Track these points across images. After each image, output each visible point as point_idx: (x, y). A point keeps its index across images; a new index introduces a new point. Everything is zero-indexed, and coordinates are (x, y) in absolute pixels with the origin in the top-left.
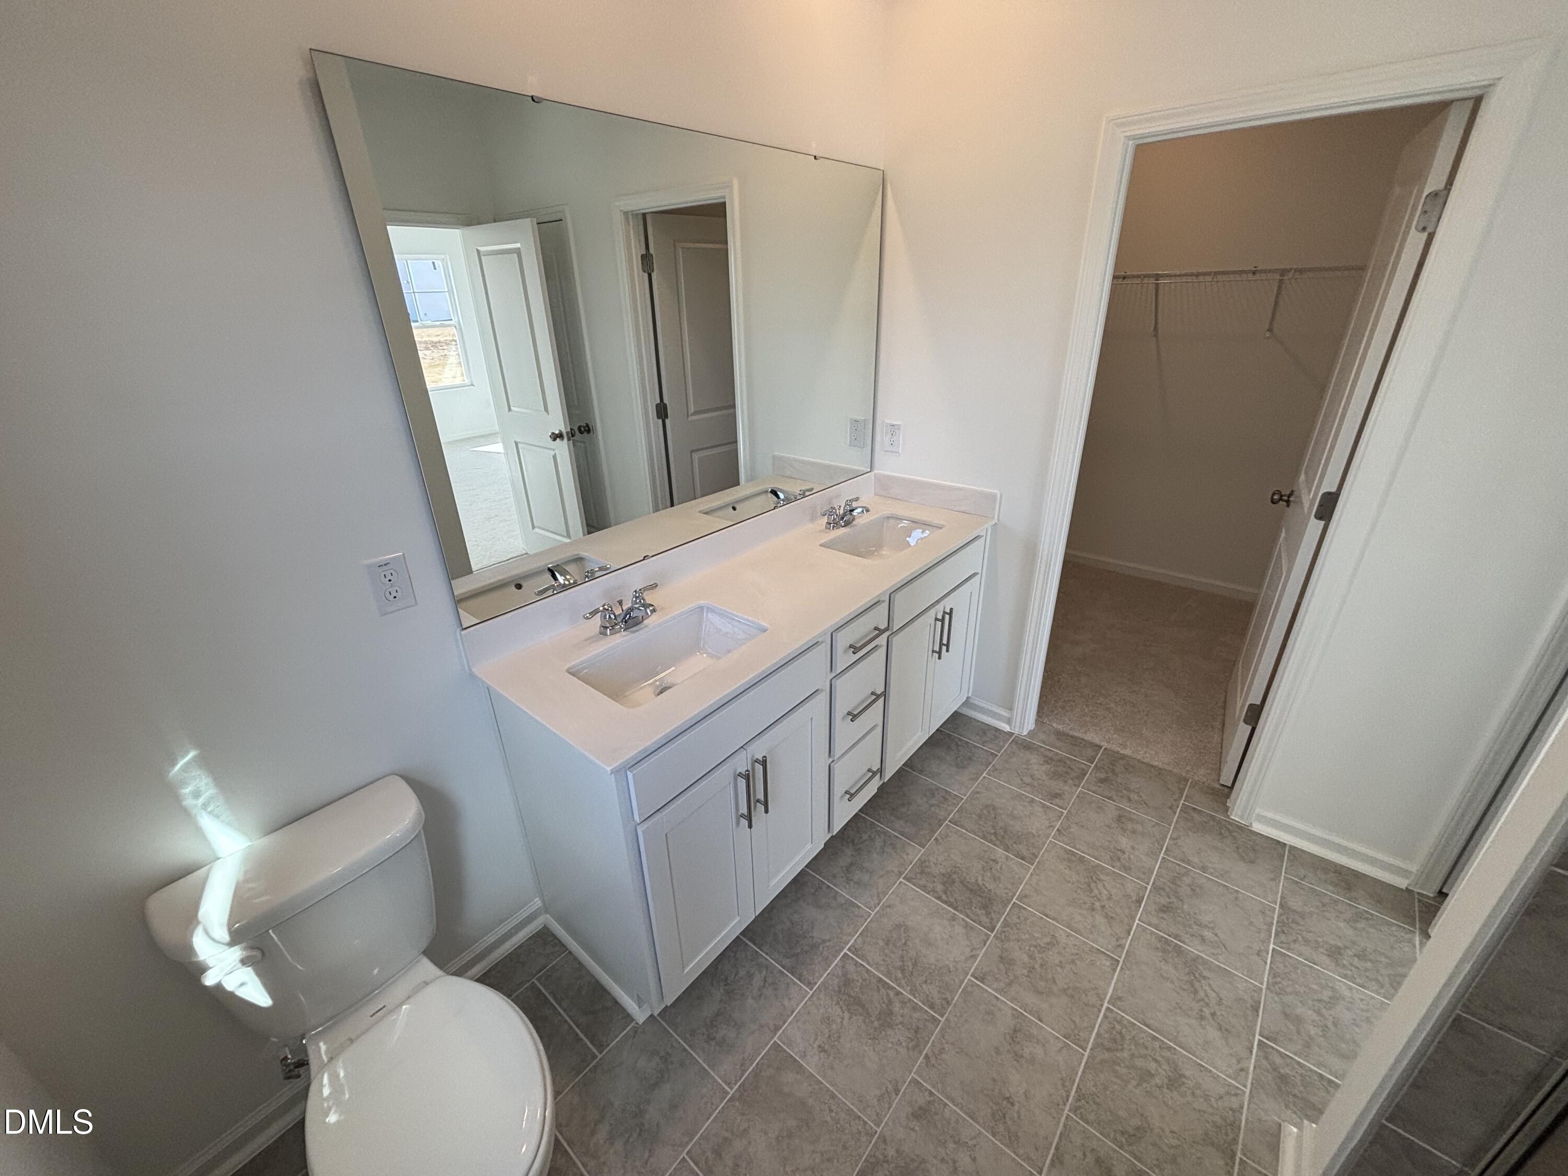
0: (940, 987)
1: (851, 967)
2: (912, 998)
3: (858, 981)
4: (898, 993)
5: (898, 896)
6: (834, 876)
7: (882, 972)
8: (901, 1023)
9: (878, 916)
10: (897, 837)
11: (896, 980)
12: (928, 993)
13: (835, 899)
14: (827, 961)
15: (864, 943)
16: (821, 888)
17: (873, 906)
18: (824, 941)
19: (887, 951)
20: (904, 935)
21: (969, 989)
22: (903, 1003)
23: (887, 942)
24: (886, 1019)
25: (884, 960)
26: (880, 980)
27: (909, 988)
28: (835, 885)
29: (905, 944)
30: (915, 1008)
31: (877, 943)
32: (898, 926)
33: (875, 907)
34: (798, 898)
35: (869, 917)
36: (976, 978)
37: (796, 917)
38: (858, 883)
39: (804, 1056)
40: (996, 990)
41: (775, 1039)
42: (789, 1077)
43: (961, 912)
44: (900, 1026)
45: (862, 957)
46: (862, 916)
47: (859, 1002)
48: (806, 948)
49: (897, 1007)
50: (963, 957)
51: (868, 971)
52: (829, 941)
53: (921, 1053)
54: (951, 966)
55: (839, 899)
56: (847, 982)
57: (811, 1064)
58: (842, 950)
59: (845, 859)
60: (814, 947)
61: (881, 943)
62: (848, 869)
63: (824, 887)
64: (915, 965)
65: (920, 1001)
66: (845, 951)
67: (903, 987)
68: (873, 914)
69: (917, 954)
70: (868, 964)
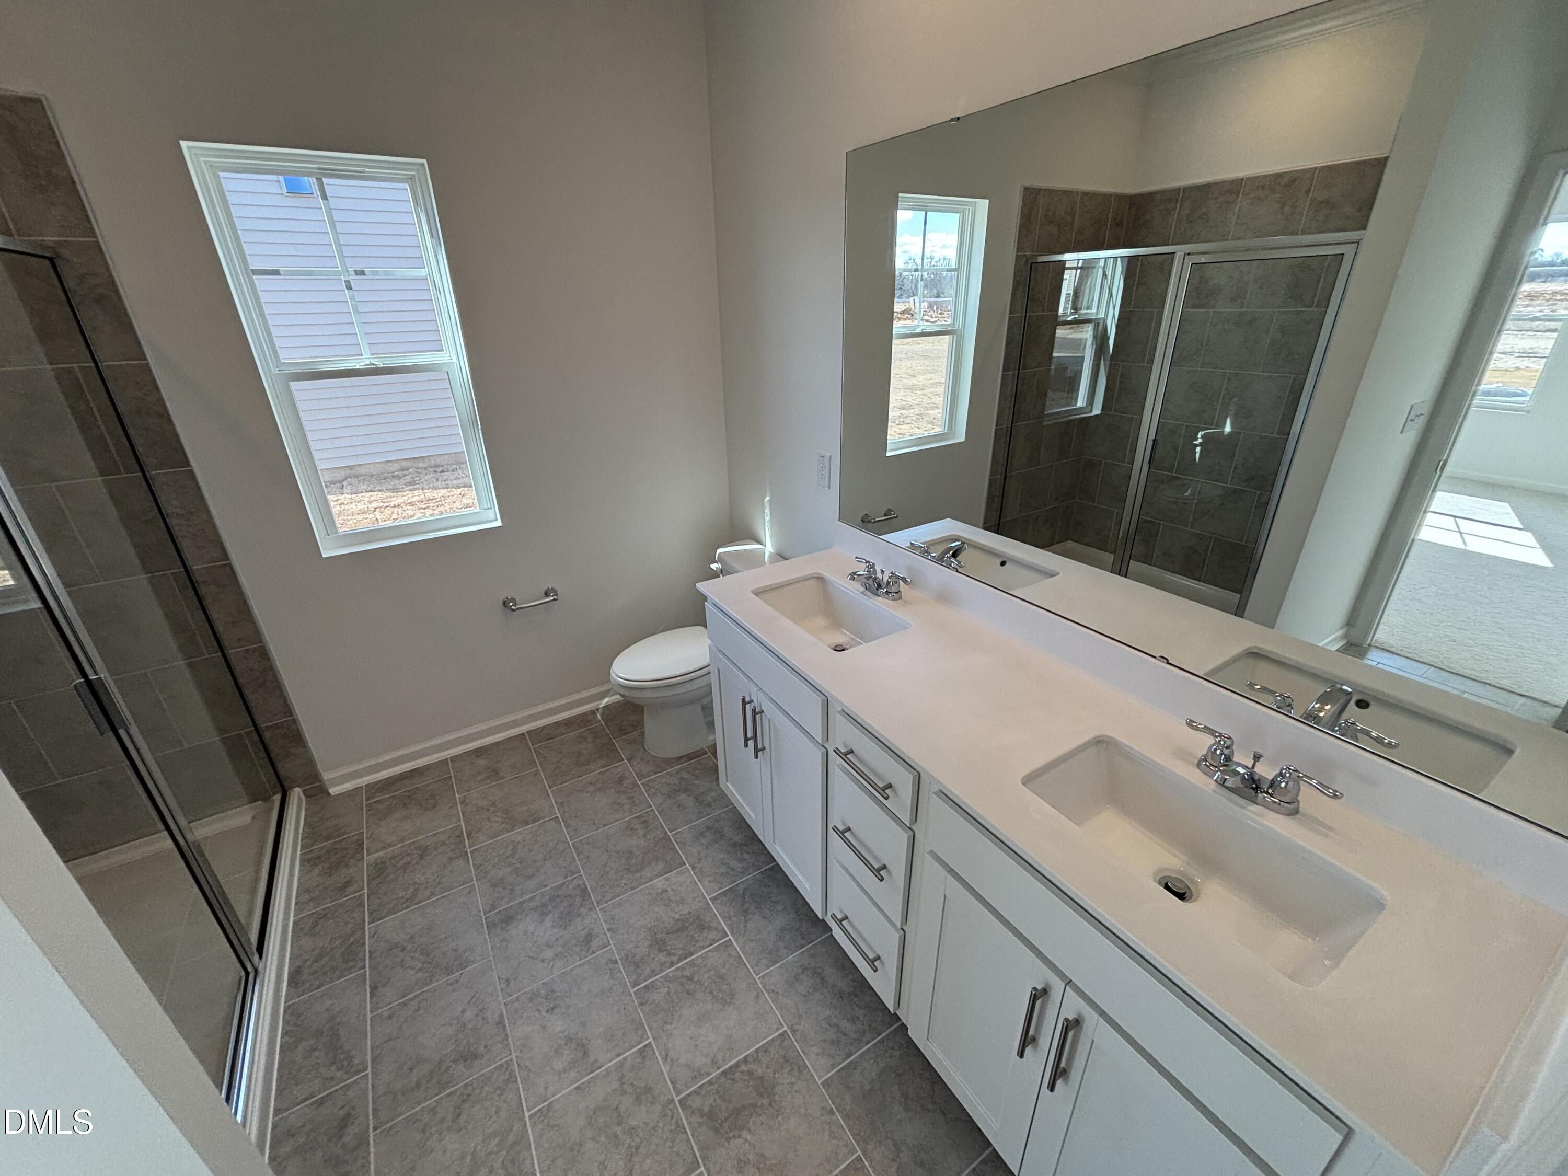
0: (657, 1004)
1: (713, 935)
2: (663, 974)
3: (699, 936)
4: (672, 964)
5: (765, 1012)
6: (813, 956)
7: (696, 959)
8: (648, 955)
9: (752, 981)
10: (849, 1055)
11: (683, 968)
12: (659, 990)
13: (785, 947)
14: (727, 918)
15: (730, 955)
16: (803, 938)
17: (765, 981)
18: (746, 921)
19: (713, 972)
20: (721, 995)
21: (640, 1032)
22: (663, 964)
23: (721, 978)
24: (659, 945)
25: (706, 966)
26: (691, 954)
27: (671, 975)
28: (802, 953)
29: (711, 993)
30: (654, 973)
31: (724, 967)
32: (732, 996)
33: (762, 983)
34: (798, 915)
35: (755, 972)
36: (645, 1046)
37: (780, 907)
38: (797, 978)
39: (667, 879)
40: (625, 1059)
41: (687, 865)
42: (660, 866)
43: (718, 1078)
44: (647, 953)
45: (717, 949)
46: (757, 965)
47: (683, 929)
48: (746, 906)
49: (662, 957)
50: (670, 1045)
51: (703, 948)
52: (745, 926)
53: (621, 959)
54: (668, 1027)
55: (785, 951)
56: (703, 927)
57: (659, 883)
58: (731, 933)
59: (830, 973)
60: (745, 912)
61: (723, 971)
62: (818, 973)
63: (803, 942)
64: (688, 992)
65: (656, 980)
66: (730, 937)
67: (674, 971)
68: (756, 978)
69: (696, 1000)
70: (709, 951)
